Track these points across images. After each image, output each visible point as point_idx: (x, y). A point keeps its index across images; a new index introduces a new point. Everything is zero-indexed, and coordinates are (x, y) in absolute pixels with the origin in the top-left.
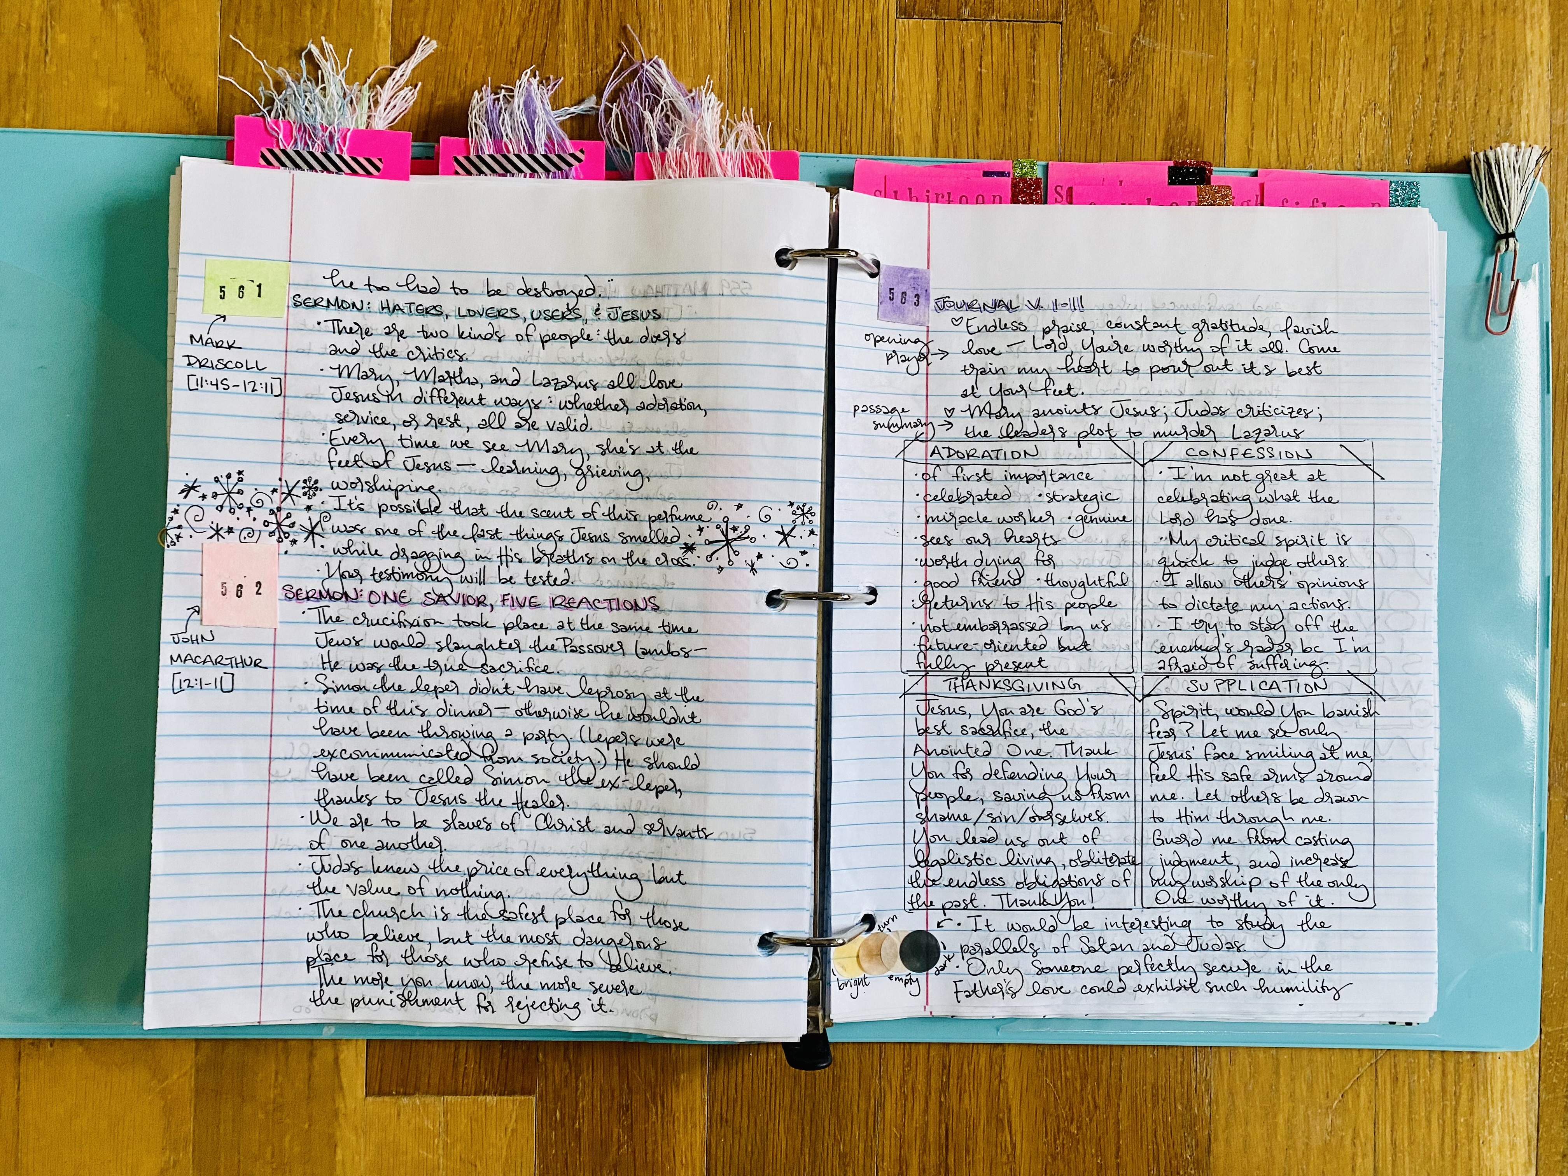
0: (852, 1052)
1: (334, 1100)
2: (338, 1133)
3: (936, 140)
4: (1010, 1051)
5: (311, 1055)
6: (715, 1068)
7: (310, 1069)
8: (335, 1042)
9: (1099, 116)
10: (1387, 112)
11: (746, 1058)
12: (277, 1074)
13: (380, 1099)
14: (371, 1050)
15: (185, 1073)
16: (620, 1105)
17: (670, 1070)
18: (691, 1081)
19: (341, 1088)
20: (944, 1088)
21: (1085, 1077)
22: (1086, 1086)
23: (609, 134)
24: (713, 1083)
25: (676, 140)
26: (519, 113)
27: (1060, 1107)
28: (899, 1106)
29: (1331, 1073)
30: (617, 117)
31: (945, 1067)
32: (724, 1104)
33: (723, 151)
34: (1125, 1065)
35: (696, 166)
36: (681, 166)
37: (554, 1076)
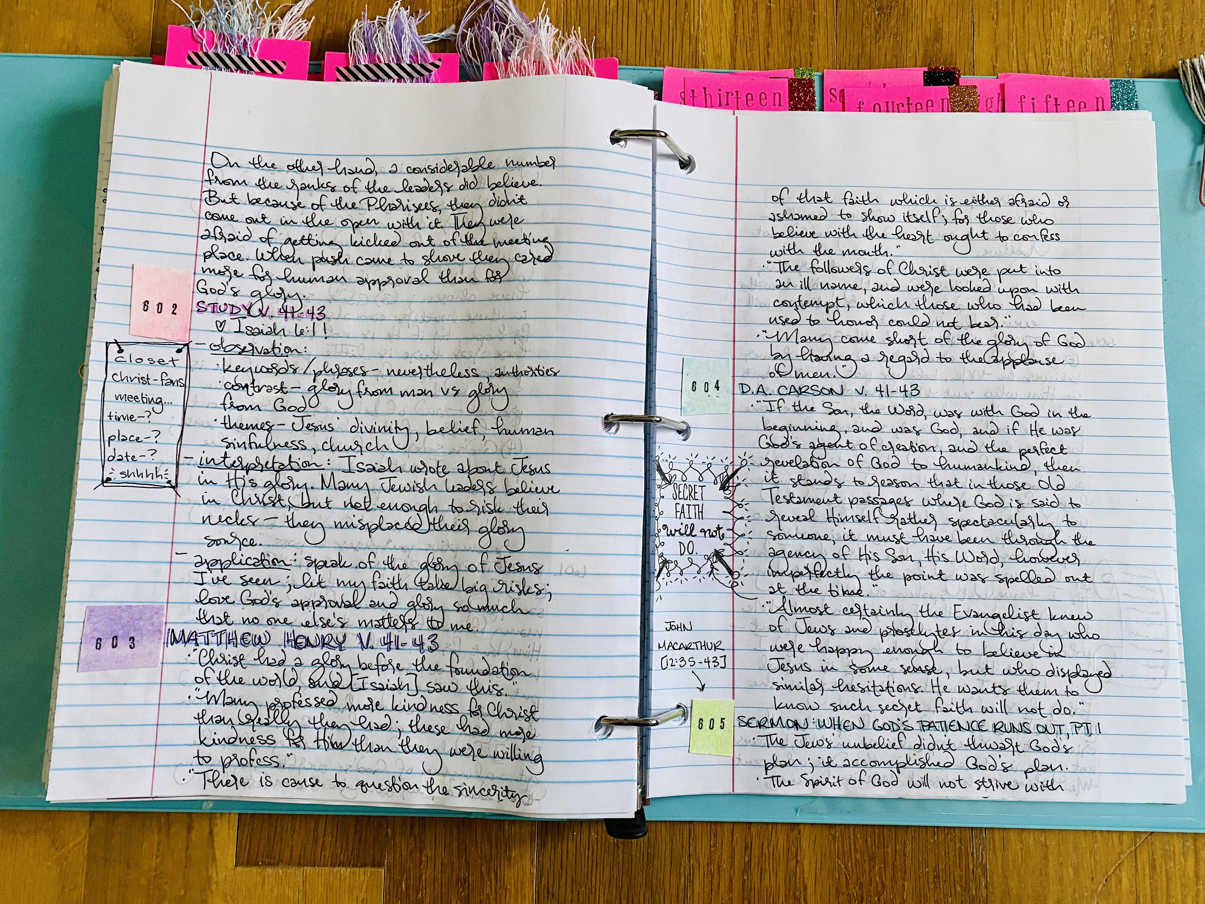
0: (664, 834)
1: (208, 871)
2: (210, 899)
3: (733, 59)
4: (806, 833)
5: (189, 829)
6: (542, 846)
7: (188, 841)
8: (211, 816)
9: (869, 40)
10: (1108, 36)
11: (570, 836)
12: (159, 844)
13: (249, 869)
14: (242, 824)
15: (80, 843)
16: (458, 879)
17: (503, 846)
18: (522, 856)
19: (214, 858)
20: (747, 868)
21: (872, 859)
22: (874, 867)
23: (464, 53)
24: (541, 858)
25: (517, 52)
26: (390, 33)
27: (851, 886)
28: (706, 883)
29: (1095, 859)
30: (471, 39)
31: (748, 848)
32: (551, 878)
33: (555, 59)
34: (908, 848)
35: (533, 69)
36: (521, 71)
37: (401, 850)
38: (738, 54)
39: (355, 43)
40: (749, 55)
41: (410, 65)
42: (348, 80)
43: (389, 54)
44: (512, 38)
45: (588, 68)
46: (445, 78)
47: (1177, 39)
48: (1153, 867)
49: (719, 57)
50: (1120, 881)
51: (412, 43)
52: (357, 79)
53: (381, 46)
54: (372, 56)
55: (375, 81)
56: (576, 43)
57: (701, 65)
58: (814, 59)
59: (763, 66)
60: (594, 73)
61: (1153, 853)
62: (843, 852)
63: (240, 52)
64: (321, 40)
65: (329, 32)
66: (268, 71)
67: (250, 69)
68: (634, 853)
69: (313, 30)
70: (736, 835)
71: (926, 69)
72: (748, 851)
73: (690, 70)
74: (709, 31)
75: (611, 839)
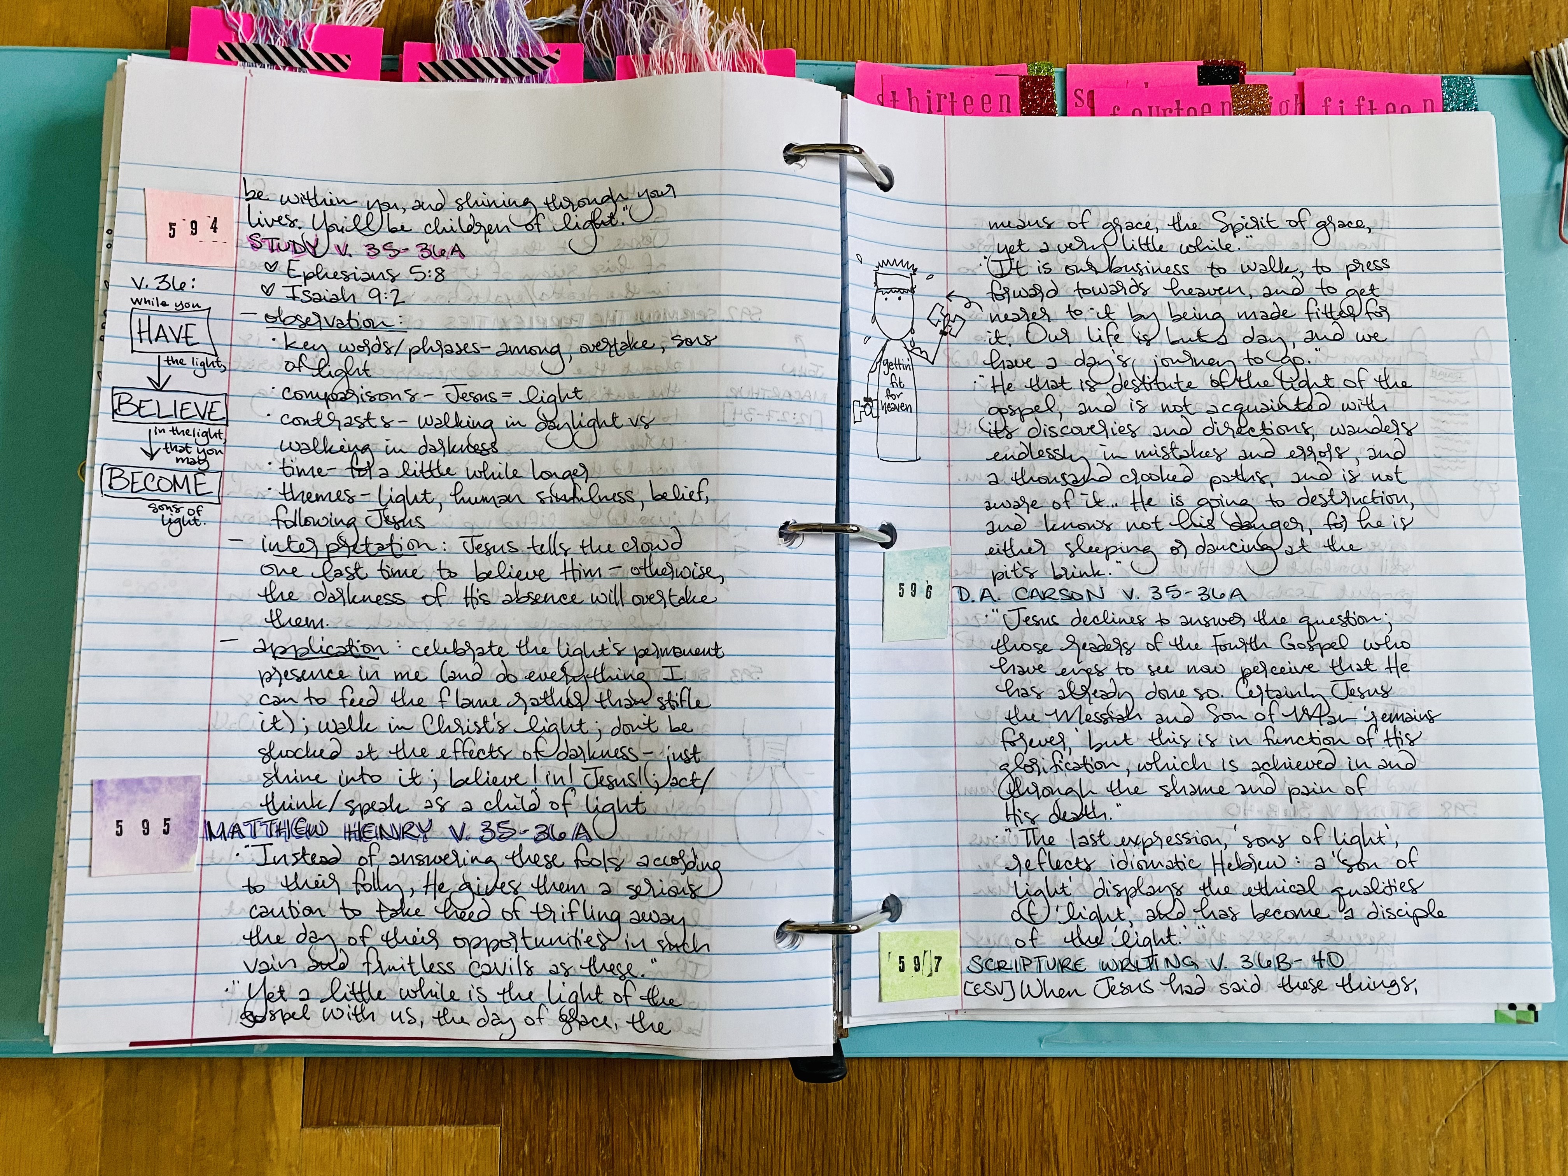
0: (870, 1072)
1: (264, 1134)
2: (269, 1172)
3: (946, 48)
4: (1054, 1068)
5: (240, 1079)
6: (710, 1091)
7: (238, 1094)
8: (268, 1063)
10: (1437, 16)
11: (747, 1078)
12: (199, 1100)
13: (318, 1131)
14: (308, 1071)
15: (93, 1101)
16: (599, 1137)
17: (658, 1093)
18: (682, 1106)
19: (273, 1117)
20: (979, 1115)
21: (1143, 1098)
22: (1145, 1111)
23: (589, 42)
24: (707, 1108)
25: (661, 42)
26: (490, 16)
27: (1115, 1136)
28: (925, 1136)
29: (1431, 1093)
30: (599, 25)
31: (979, 1088)
32: (722, 1134)
33: (712, 51)
34: (1189, 1084)
35: (682, 63)
36: (666, 67)
37: (522, 1101)
38: (952, 43)
39: (443, 29)
40: (967, 43)
41: (518, 60)
42: (435, 79)
43: (490, 43)
44: (653, 23)
45: (755, 62)
46: (565, 76)
47: (1527, 19)
48: (1507, 1101)
49: (928, 47)
50: (1464, 1121)
51: (521, 30)
52: (447, 78)
53: (479, 34)
54: (467, 46)
55: (472, 81)
56: (738, 28)
57: (903, 56)
58: (1052, 47)
59: (985, 61)
60: (764, 69)
61: (1506, 1085)
62: (1105, 1091)
63: (289, 42)
64: (396, 28)
65: (407, 15)
66: (326, 68)
67: (303, 65)
68: (830, 1098)
69: (385, 13)
70: (964, 1072)
71: (1201, 63)
72: (979, 1094)
73: (889, 65)
74: (913, 13)
75: (800, 1082)
